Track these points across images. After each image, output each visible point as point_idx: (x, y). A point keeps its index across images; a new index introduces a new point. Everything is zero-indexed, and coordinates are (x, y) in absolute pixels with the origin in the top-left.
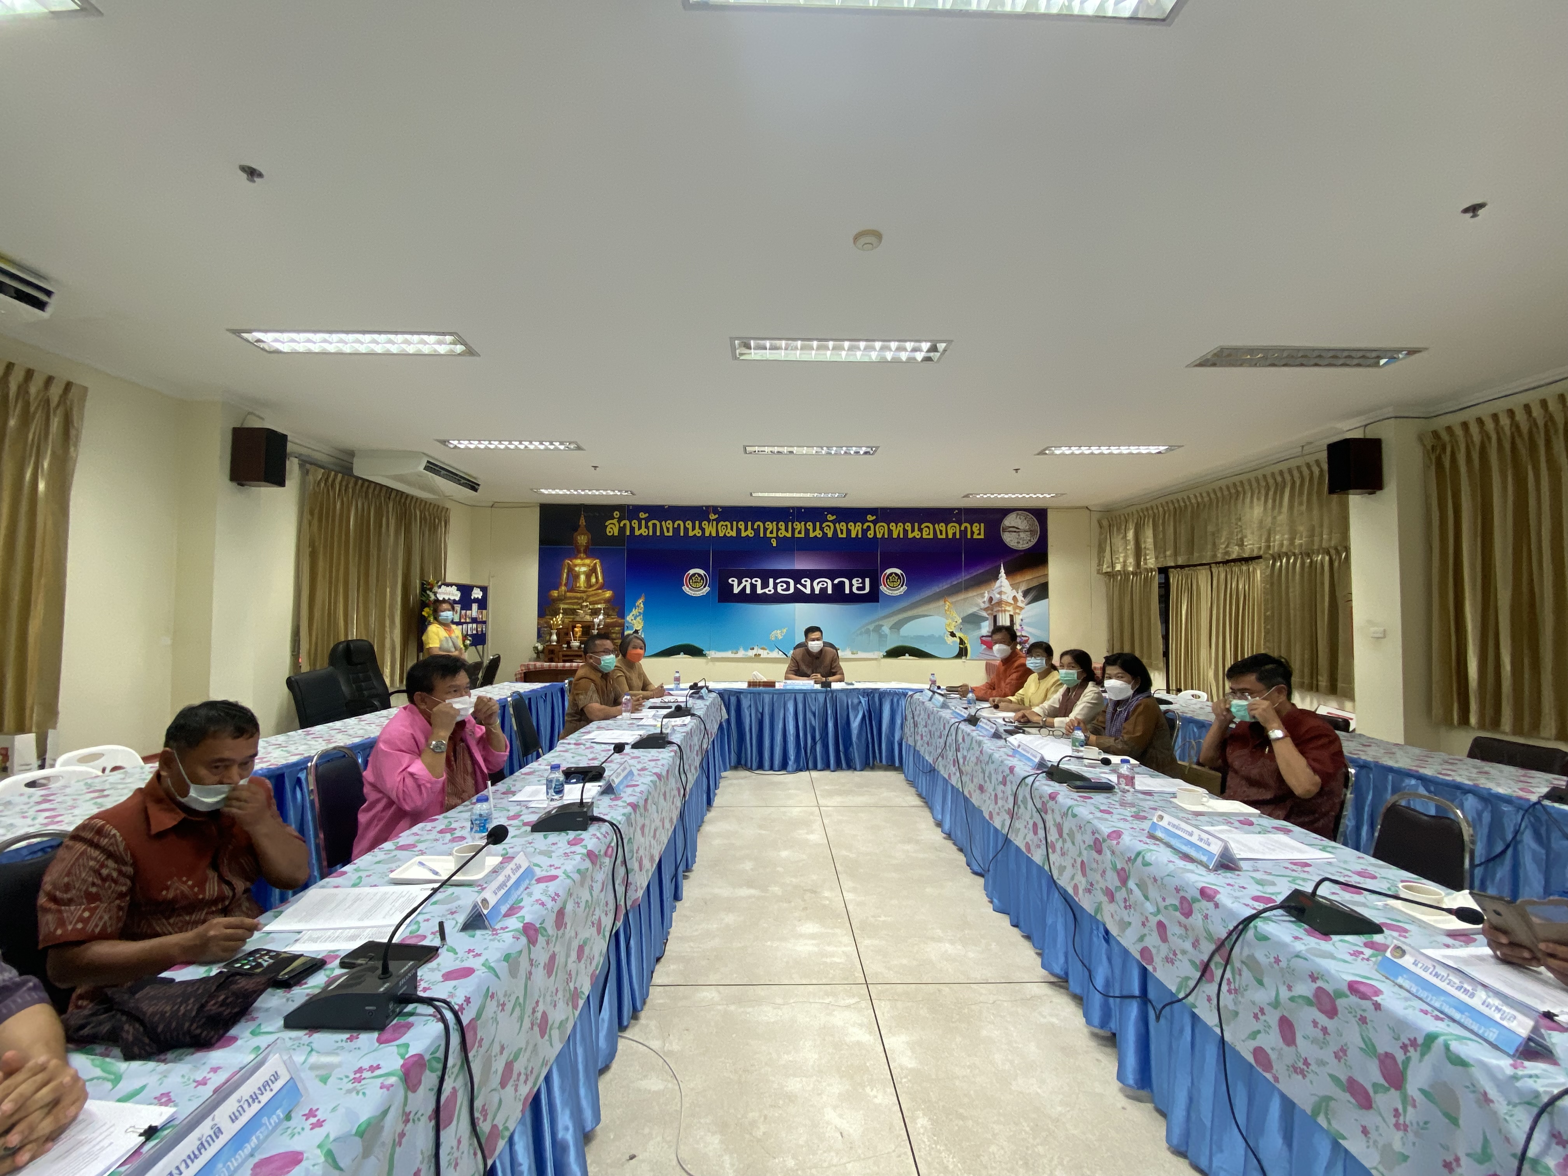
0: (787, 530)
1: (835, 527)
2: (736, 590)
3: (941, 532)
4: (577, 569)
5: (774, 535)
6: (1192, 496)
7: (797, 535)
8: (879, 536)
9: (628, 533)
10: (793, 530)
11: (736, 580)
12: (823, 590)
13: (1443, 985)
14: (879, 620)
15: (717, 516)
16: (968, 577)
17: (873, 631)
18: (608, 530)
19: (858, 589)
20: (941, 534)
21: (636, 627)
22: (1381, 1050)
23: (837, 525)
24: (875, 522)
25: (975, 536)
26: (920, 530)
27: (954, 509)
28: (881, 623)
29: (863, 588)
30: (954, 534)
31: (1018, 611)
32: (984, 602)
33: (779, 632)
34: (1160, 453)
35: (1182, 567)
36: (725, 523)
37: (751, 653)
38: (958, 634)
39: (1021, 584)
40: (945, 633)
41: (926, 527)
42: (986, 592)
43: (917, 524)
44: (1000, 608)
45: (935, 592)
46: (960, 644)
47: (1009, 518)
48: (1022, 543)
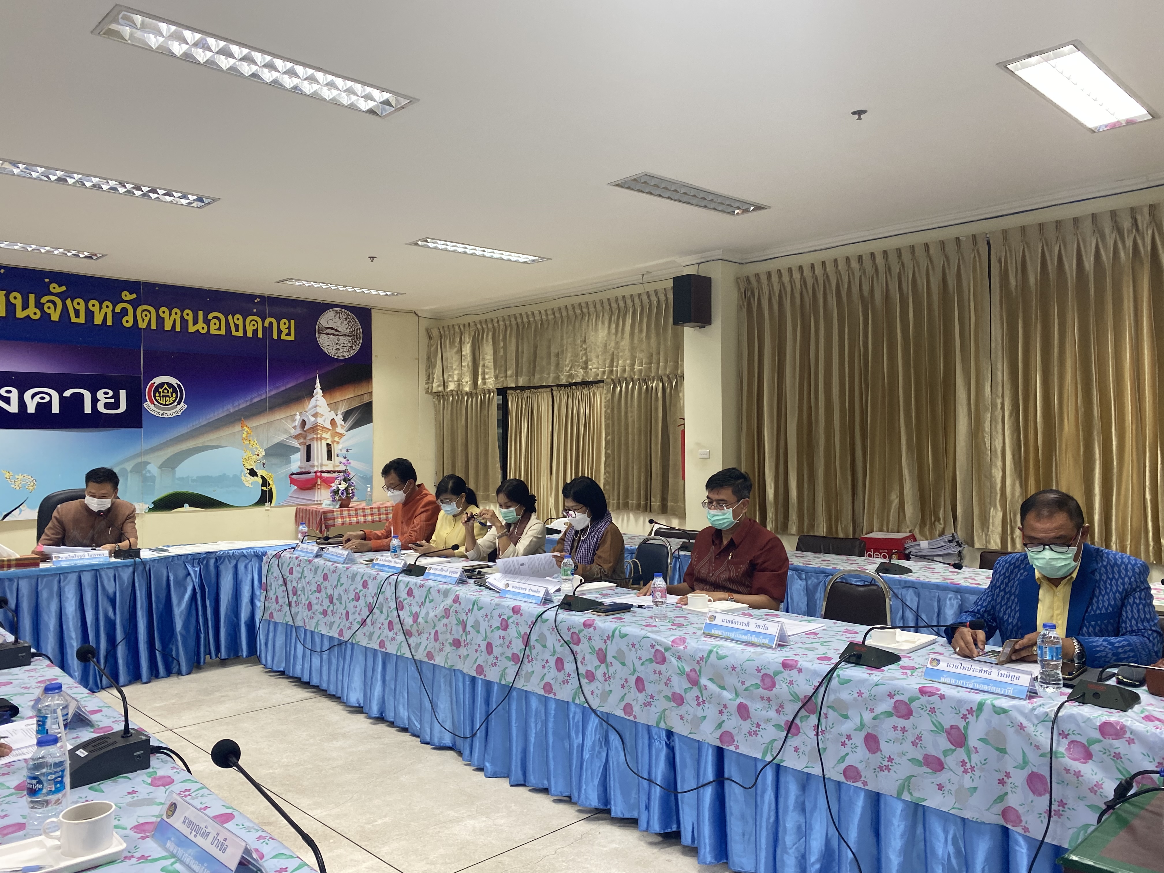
1: (65, 306)
3: (237, 326)
6: (536, 312)
12: (44, 408)
13: (971, 673)
14: (139, 455)
16: (272, 393)
17: (131, 471)
19: (107, 406)
20: (237, 330)
22: (947, 726)
23: (68, 301)
24: (135, 304)
25: (283, 337)
27: (255, 296)
28: (145, 459)
29: (116, 405)
30: (255, 332)
31: (336, 439)
32: (295, 427)
34: (525, 262)
35: (522, 389)
38: (260, 472)
39: (341, 404)
40: (242, 471)
41: (214, 318)
42: (298, 413)
43: (201, 313)
44: (315, 436)
45: (228, 413)
46: (262, 486)
47: (327, 316)
48: (341, 350)
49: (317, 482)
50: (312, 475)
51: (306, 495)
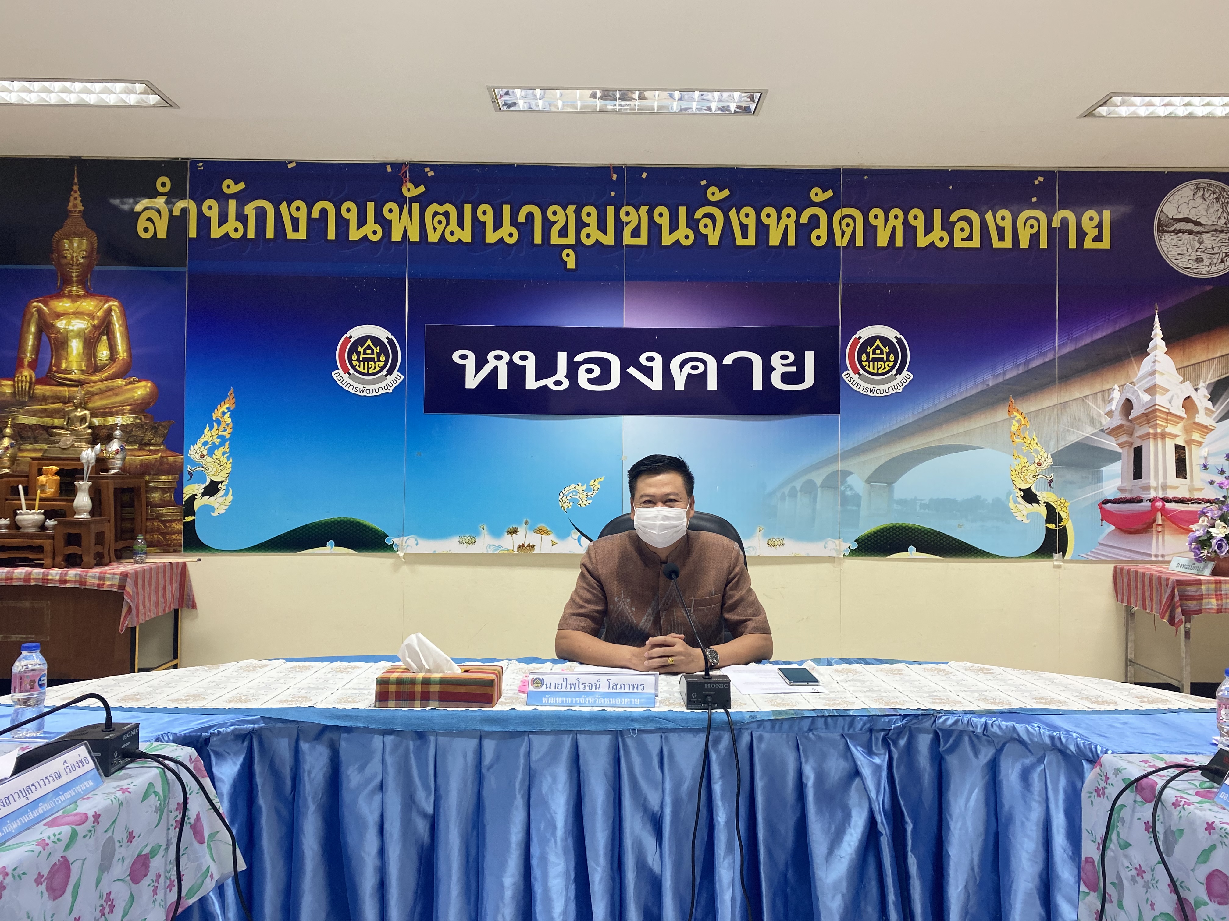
0: (602, 227)
1: (727, 220)
2: (472, 381)
3: (1001, 231)
4: (61, 324)
5: (570, 239)
7: (628, 240)
8: (841, 241)
9: (193, 233)
10: (620, 226)
11: (471, 356)
12: (696, 383)
14: (835, 459)
15: (422, 189)
16: (1066, 350)
17: (822, 486)
18: (142, 223)
19: (786, 378)
20: (1001, 238)
21: (213, 475)
23: (733, 213)
24: (830, 207)
25: (1089, 244)
26: (948, 227)
27: (1034, 174)
28: (843, 466)
29: (798, 377)
30: (1035, 238)
31: (1196, 436)
32: (1110, 414)
33: (580, 488)
36: (441, 209)
37: (509, 543)
38: (1043, 496)
39: (1205, 370)
40: (1009, 494)
41: (961, 219)
42: (1116, 387)
43: (937, 213)
44: (1151, 431)
45: (985, 387)
46: (1047, 521)
47: (1176, 197)
48: (1207, 262)
49: (1155, 520)
50: (1145, 506)
51: (1135, 543)
